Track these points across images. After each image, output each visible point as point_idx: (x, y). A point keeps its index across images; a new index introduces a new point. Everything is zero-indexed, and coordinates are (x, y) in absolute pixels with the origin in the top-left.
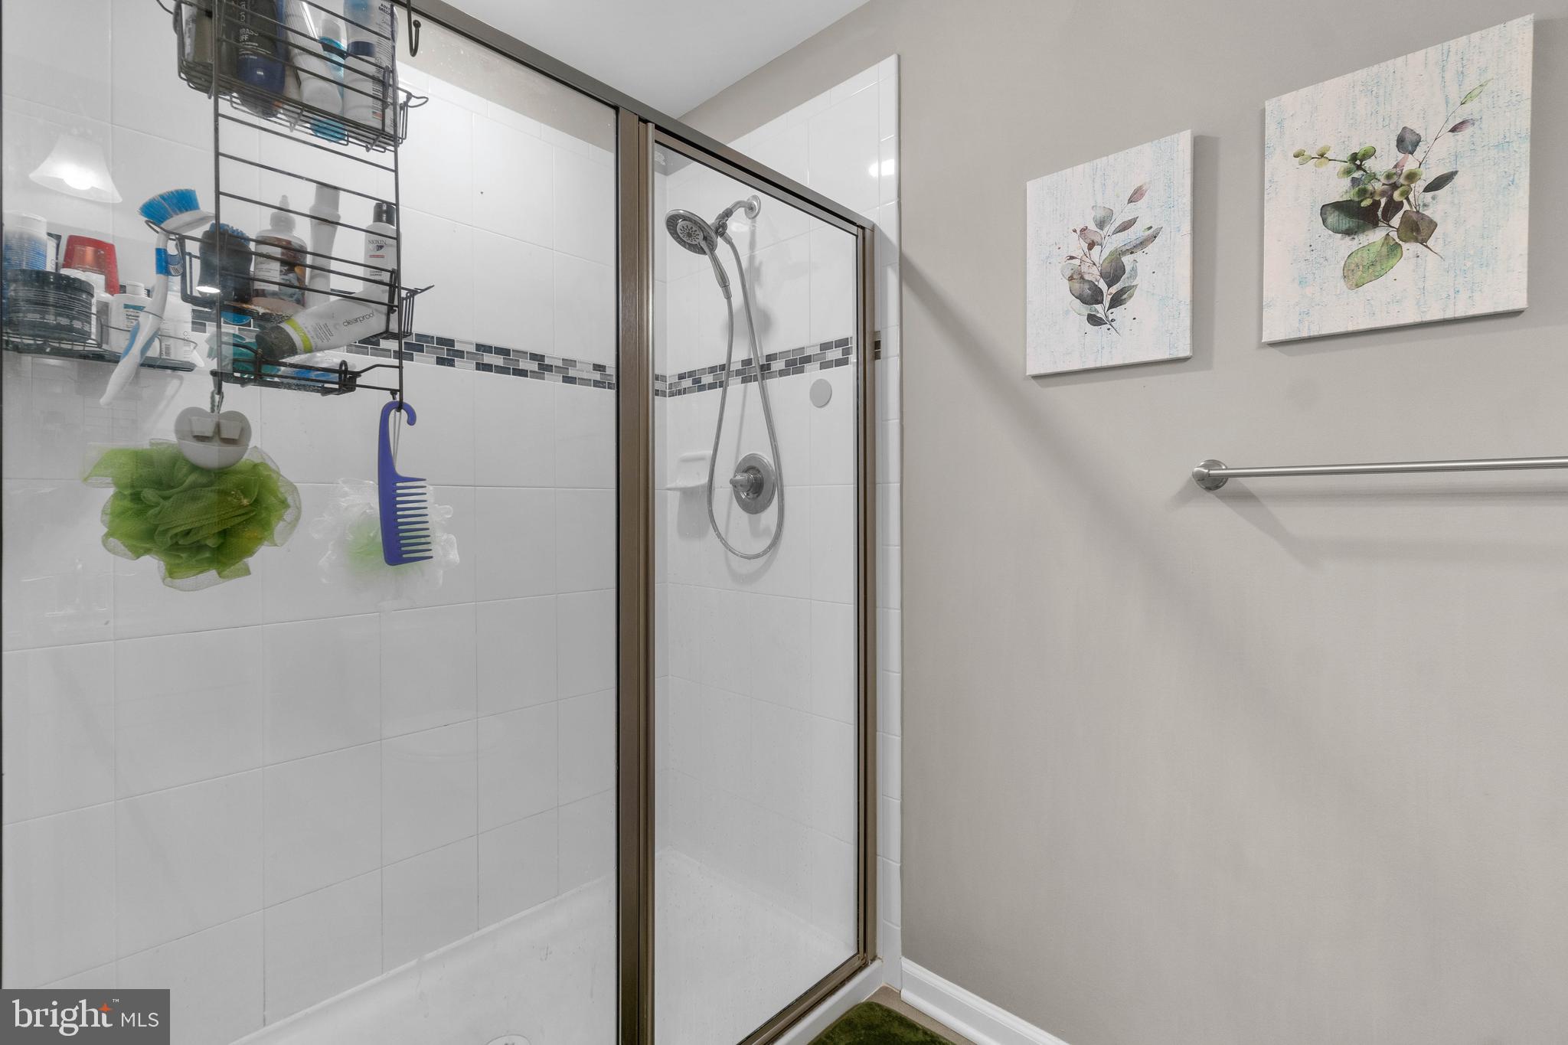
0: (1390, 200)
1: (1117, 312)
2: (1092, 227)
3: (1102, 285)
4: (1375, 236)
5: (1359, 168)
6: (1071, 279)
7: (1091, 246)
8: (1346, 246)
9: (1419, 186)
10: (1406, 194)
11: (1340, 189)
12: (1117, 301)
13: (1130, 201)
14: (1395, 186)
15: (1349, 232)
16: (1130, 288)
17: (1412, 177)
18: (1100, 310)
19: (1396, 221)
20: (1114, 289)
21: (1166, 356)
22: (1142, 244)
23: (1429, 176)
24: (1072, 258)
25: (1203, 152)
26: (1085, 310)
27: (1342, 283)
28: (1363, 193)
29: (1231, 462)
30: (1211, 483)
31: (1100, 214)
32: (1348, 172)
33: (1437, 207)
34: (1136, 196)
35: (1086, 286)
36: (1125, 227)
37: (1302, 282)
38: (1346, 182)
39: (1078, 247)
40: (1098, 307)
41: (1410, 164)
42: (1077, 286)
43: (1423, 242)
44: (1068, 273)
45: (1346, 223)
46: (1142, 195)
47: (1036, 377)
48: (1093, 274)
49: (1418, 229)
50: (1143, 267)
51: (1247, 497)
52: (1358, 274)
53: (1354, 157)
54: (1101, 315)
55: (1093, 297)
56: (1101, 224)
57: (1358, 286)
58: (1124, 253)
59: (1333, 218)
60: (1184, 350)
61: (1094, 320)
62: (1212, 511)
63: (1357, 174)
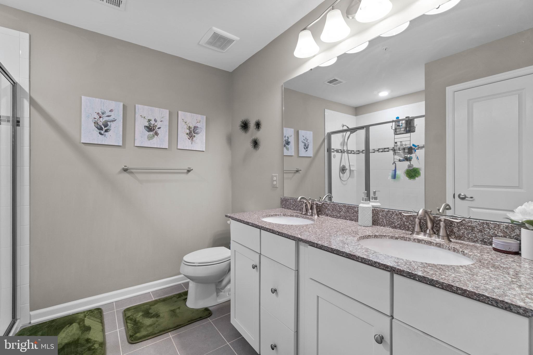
0: (153, 128)
1: (106, 133)
2: (100, 113)
3: (103, 127)
4: (152, 133)
5: (150, 122)
6: (95, 123)
7: (100, 117)
8: (148, 133)
9: (157, 128)
10: (155, 128)
11: (147, 124)
12: (106, 131)
13: (110, 111)
14: (154, 127)
15: (148, 131)
16: (109, 129)
17: (156, 126)
18: (102, 132)
19: (154, 132)
20: (106, 128)
21: (117, 145)
22: (113, 121)
23: (158, 126)
24: (95, 118)
25: (125, 107)
26: (99, 131)
27: (147, 139)
28: (150, 126)
29: (129, 166)
30: (125, 170)
31: (103, 111)
32: (148, 122)
33: (159, 131)
34: (111, 111)
35: (99, 126)
36: (109, 116)
37: (141, 137)
38: (148, 123)
39: (98, 117)
40: (102, 131)
41: (156, 124)
42: (96, 125)
43: (157, 136)
44: (94, 122)
45: (148, 130)
46: (112, 111)
47: (82, 143)
48: (101, 124)
49: (157, 134)
50: (112, 126)
51: (132, 173)
52: (150, 138)
53: (149, 120)
54: (102, 133)
55: (101, 129)
56: (103, 114)
57: (149, 140)
58: (108, 122)
59: (146, 128)
60: (121, 144)
61: (100, 133)
62: (126, 175)
63: (149, 123)
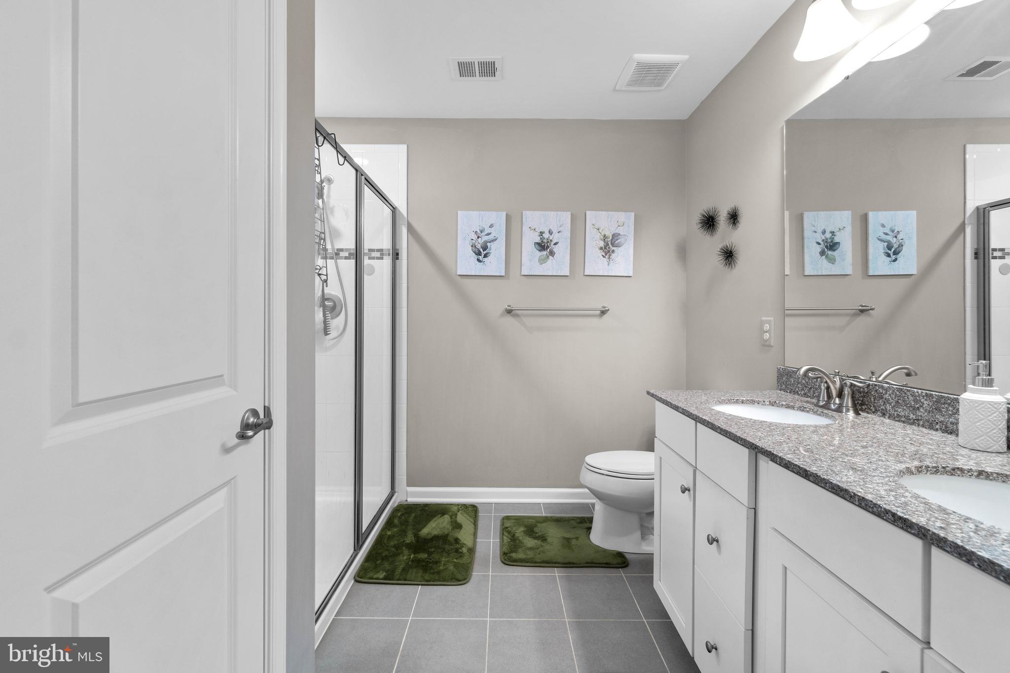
0: (547, 245)
1: (485, 259)
2: (479, 232)
3: (481, 250)
4: (545, 253)
5: (542, 235)
6: (472, 246)
7: (478, 237)
8: (539, 254)
9: (553, 243)
10: (550, 244)
11: (538, 240)
12: (485, 256)
13: (490, 227)
14: (548, 242)
15: (540, 251)
16: (489, 253)
17: (551, 241)
18: (481, 258)
19: (548, 250)
20: (485, 252)
21: (499, 275)
22: (493, 241)
23: (554, 242)
24: (472, 240)
25: (508, 218)
26: (476, 257)
27: (538, 263)
28: (542, 241)
29: (514, 306)
30: (509, 312)
31: (481, 228)
32: (540, 236)
33: (556, 249)
34: (491, 226)
35: (477, 250)
36: (488, 234)
37: (530, 261)
38: (539, 238)
39: (474, 237)
40: (480, 257)
41: (551, 238)
42: (474, 249)
43: (553, 257)
44: (471, 244)
45: (539, 248)
46: (493, 226)
47: (459, 275)
48: (479, 246)
49: (552, 253)
50: (493, 247)
51: (517, 316)
52: (542, 261)
53: (541, 232)
54: (481, 259)
55: (479, 254)
56: (481, 232)
57: (542, 264)
58: (488, 242)
59: (537, 246)
60: (503, 274)
61: (479, 260)
62: (509, 319)
63: (541, 237)
